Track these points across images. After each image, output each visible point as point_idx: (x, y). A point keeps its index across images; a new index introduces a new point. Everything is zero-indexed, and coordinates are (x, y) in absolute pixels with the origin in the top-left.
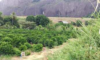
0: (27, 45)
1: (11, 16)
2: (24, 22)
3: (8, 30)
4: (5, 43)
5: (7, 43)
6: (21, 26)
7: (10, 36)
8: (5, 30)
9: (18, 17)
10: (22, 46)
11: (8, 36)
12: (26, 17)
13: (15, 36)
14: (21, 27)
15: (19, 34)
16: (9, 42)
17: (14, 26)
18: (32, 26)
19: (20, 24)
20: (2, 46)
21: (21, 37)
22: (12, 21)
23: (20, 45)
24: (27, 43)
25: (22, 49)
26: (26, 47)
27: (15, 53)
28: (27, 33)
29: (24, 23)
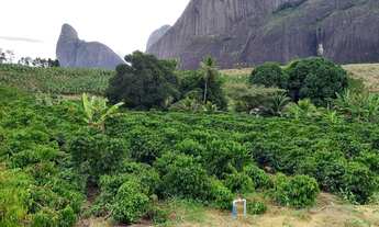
0: (252, 175)
1: (202, 70)
2: (242, 90)
3: (193, 118)
4: (186, 158)
5: (191, 158)
6: (231, 104)
7: (198, 138)
8: (185, 116)
9: (223, 73)
10: (236, 175)
11: (192, 136)
12: (248, 72)
13: (215, 136)
14: (230, 108)
15: (226, 133)
16: (196, 156)
17: (208, 102)
18: (272, 105)
19: (229, 95)
20: (176, 168)
21: (233, 142)
22: (203, 87)
23: (230, 172)
24: (252, 167)
25: (236, 188)
26: (250, 179)
27: (215, 198)
28: (251, 129)
29: (241, 94)
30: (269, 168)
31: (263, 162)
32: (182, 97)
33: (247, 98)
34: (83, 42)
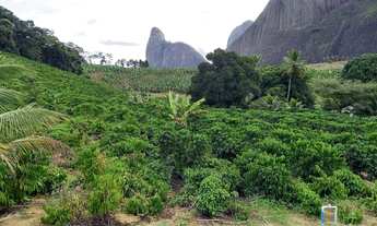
0: (344, 180)
2: (334, 86)
4: (268, 157)
5: (274, 158)
6: (319, 101)
7: (281, 137)
9: (309, 67)
10: (325, 179)
11: (275, 135)
12: (340, 66)
13: (301, 136)
14: (318, 106)
15: (313, 132)
16: (279, 155)
17: (292, 100)
18: (370, 102)
19: (317, 92)
20: (257, 166)
21: (322, 143)
23: (318, 175)
24: (345, 171)
25: (325, 192)
26: (342, 185)
27: (300, 202)
28: (343, 130)
29: (332, 91)
30: (365, 175)
31: (357, 167)
32: (264, 95)
33: (339, 95)
34: (170, 44)
